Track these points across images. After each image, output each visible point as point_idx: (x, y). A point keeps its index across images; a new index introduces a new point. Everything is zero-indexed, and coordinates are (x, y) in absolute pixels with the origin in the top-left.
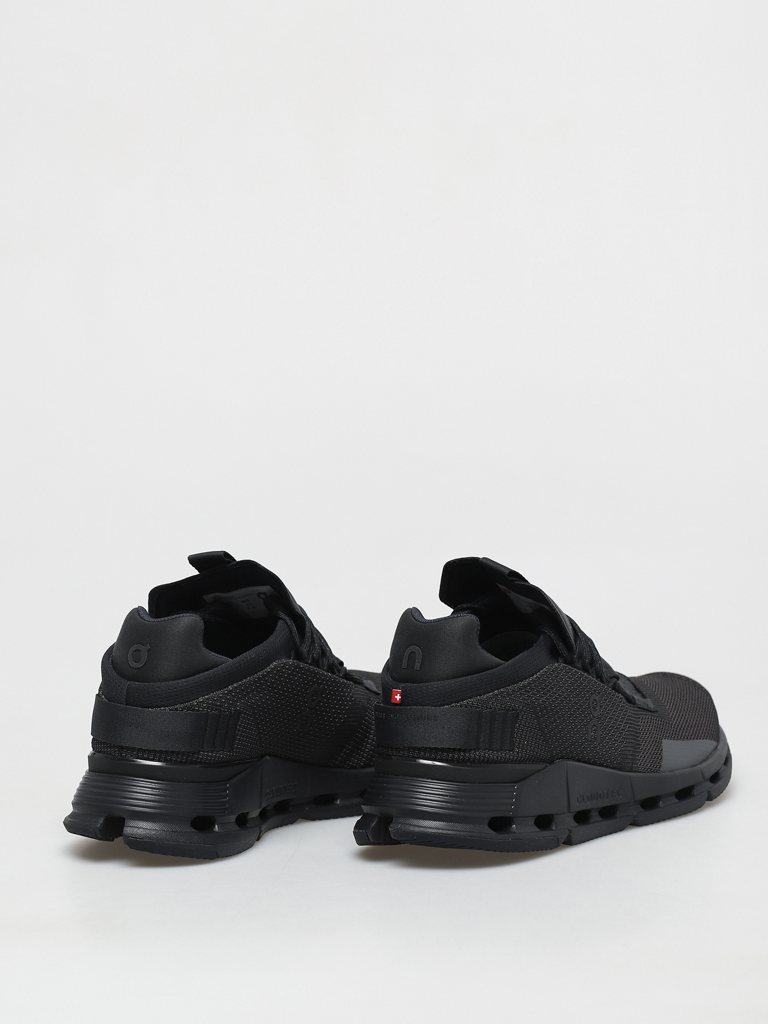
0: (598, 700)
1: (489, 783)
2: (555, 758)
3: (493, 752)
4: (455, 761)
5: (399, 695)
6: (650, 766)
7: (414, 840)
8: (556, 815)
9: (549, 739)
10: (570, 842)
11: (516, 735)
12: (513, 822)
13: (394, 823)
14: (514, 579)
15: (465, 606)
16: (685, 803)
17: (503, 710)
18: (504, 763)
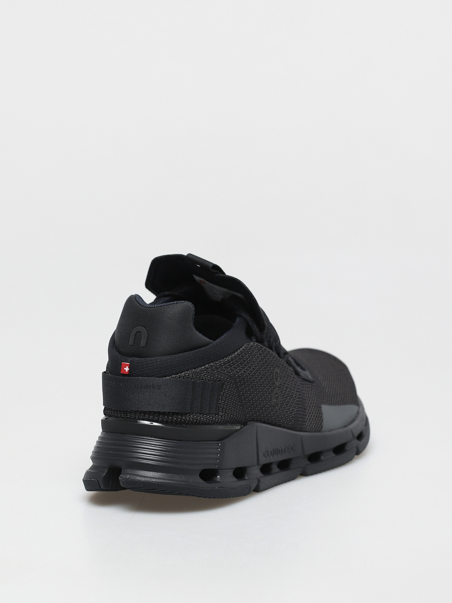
0: (279, 373)
1: (200, 441)
2: (248, 420)
3: (203, 416)
4: (174, 422)
5: (127, 367)
6: (315, 427)
7: (140, 488)
8: (248, 467)
9: (245, 405)
10: (258, 490)
11: (221, 401)
12: (218, 473)
13: (124, 474)
14: (216, 271)
15: (166, 293)
16: (341, 457)
17: (212, 381)
18: (211, 424)
